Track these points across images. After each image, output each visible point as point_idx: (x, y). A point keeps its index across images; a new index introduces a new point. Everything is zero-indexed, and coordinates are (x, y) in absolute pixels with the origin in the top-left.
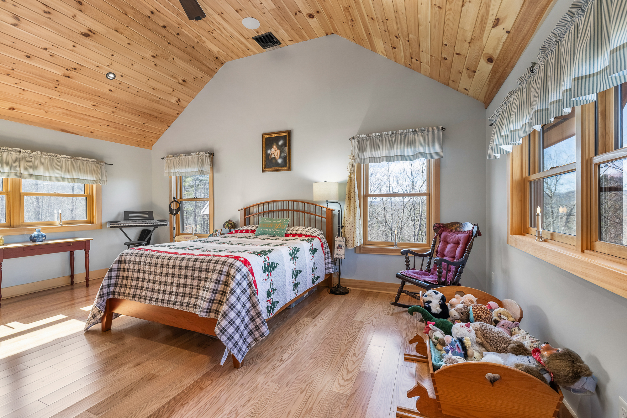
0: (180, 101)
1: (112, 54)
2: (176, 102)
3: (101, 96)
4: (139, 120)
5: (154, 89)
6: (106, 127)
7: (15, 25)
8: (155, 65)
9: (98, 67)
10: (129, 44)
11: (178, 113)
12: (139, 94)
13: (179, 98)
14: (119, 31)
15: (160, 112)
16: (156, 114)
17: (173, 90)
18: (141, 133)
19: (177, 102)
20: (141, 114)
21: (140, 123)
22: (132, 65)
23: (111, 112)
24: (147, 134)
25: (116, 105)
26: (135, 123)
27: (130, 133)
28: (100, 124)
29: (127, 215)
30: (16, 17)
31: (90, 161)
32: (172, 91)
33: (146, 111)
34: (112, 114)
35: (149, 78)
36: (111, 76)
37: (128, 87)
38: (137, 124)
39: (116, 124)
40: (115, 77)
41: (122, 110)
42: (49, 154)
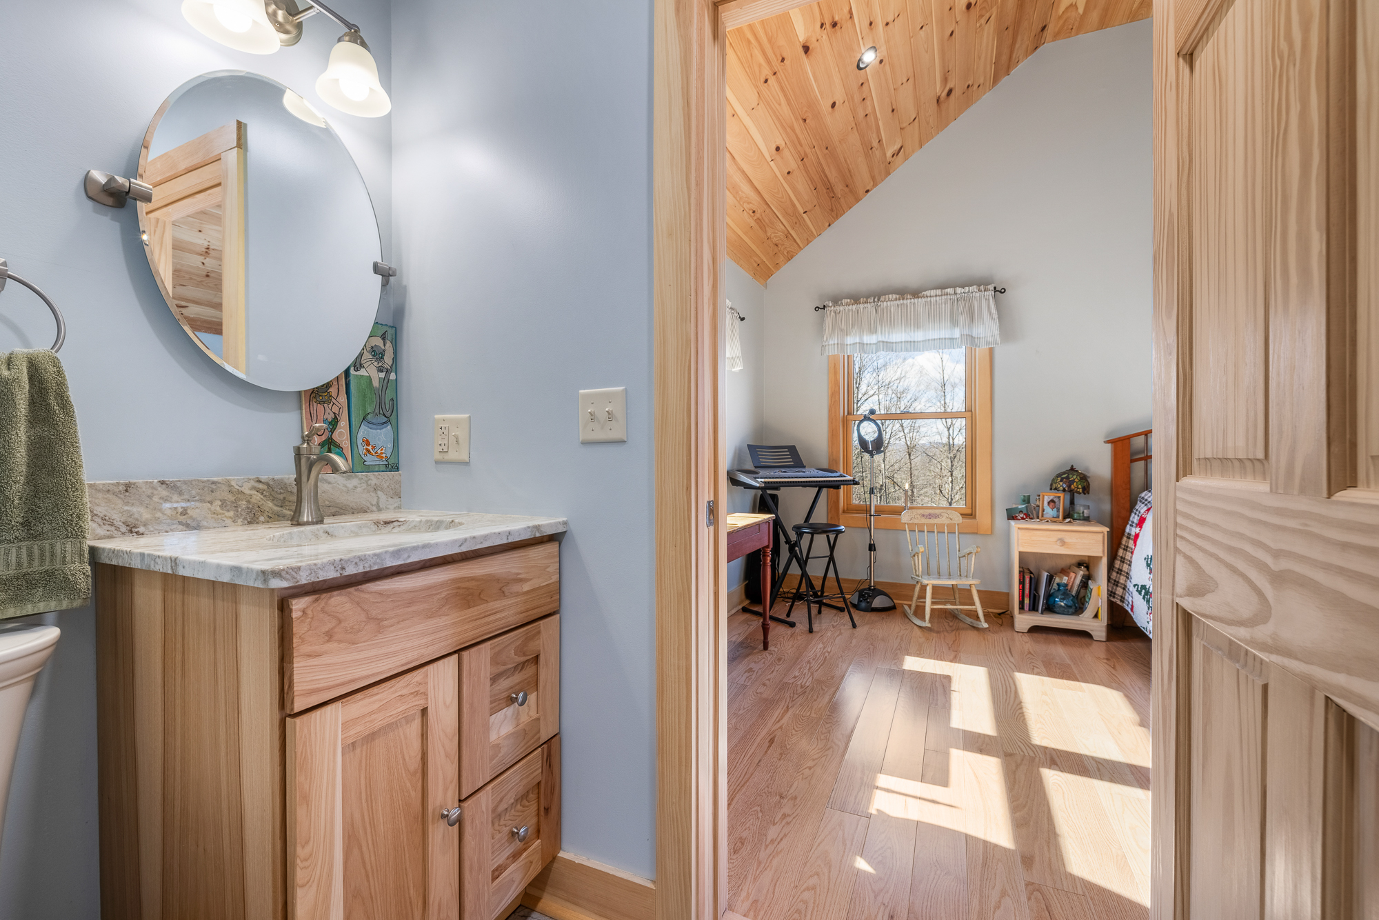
29: (755, 455)
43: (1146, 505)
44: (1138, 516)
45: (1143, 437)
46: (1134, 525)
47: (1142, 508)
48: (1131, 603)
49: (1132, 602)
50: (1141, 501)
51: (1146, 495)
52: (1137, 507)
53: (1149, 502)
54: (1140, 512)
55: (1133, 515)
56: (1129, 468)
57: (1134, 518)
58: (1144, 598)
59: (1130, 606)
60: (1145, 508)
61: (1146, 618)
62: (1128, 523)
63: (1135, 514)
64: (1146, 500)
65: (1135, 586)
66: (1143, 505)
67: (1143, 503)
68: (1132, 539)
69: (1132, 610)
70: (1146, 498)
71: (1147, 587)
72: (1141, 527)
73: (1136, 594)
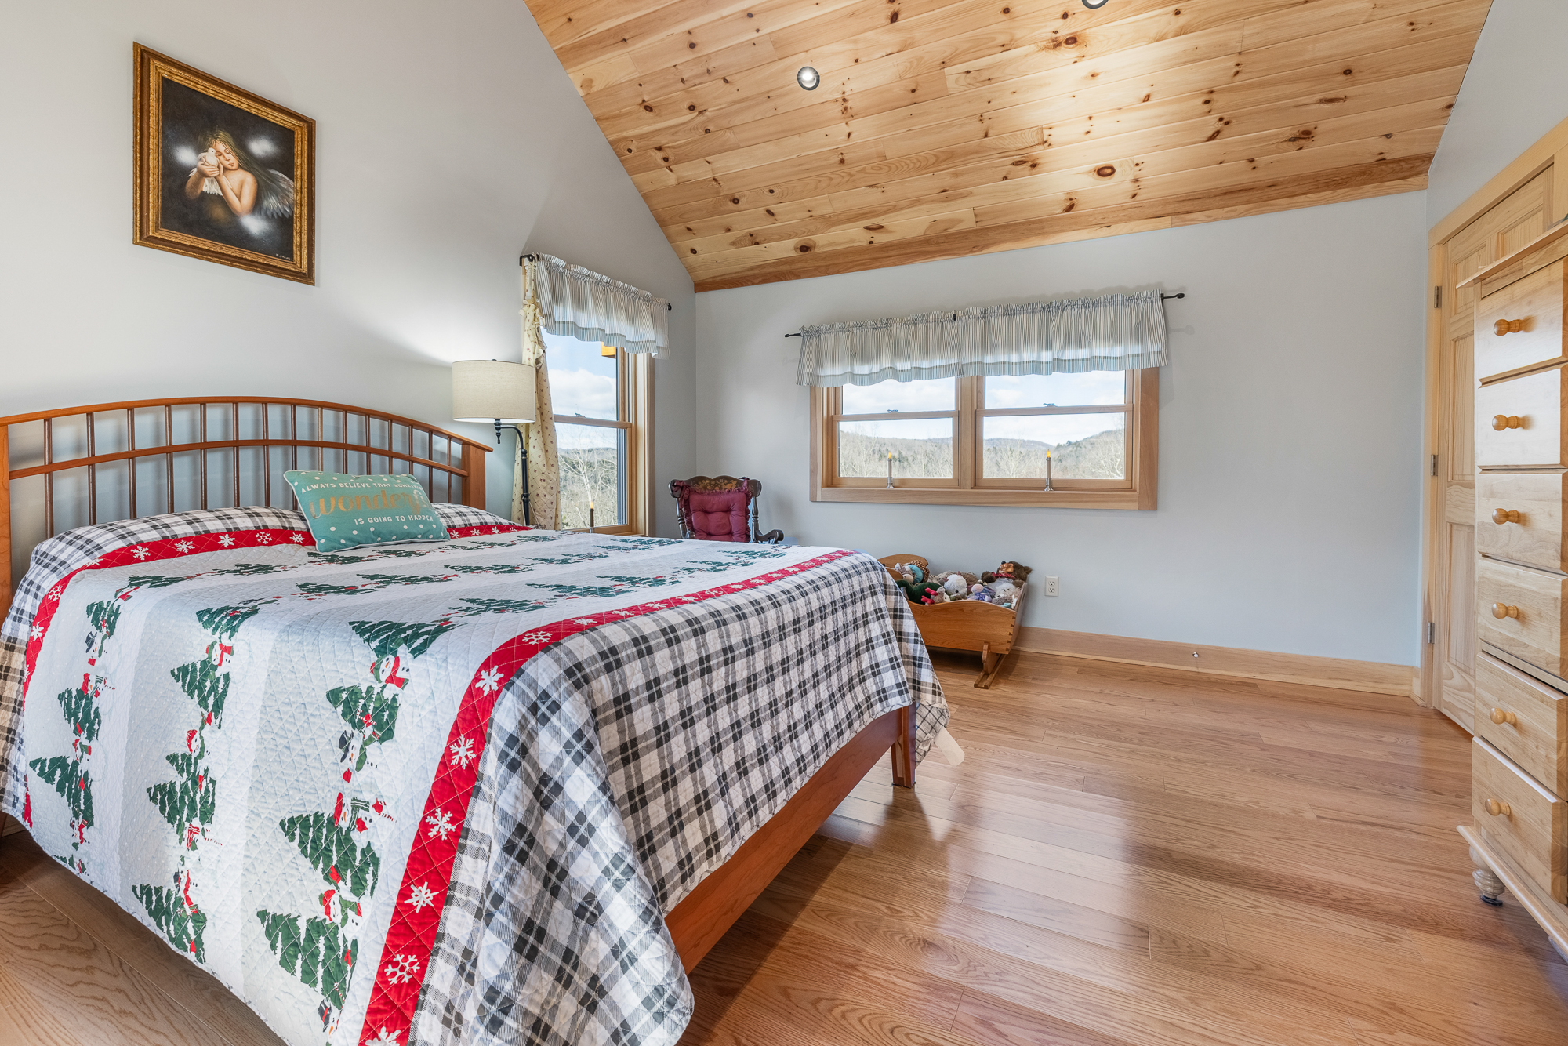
43: (54, 570)
44: (36, 596)
45: (40, 424)
46: (25, 617)
47: (45, 578)
48: (22, 800)
49: (27, 797)
50: (38, 562)
51: (52, 547)
52: (30, 576)
53: (62, 563)
54: (39, 588)
55: (20, 594)
56: (8, 490)
57: (23, 601)
58: (60, 789)
59: (20, 807)
60: (54, 579)
61: (68, 836)
62: (7, 614)
63: (27, 591)
64: (54, 559)
65: (33, 764)
66: (47, 571)
67: (46, 566)
68: (20, 650)
69: (27, 813)
70: (52, 553)
71: (70, 761)
72: (46, 625)
73: (37, 783)
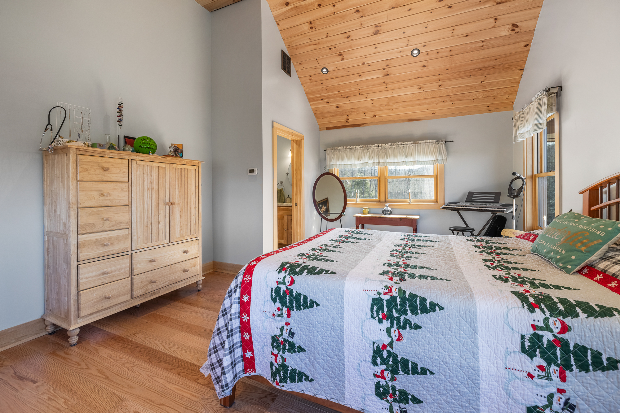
0: (517, 26)
1: (403, 32)
2: (510, 31)
3: (420, 77)
4: (474, 81)
5: (467, 36)
6: (443, 104)
7: (342, 59)
8: (450, 7)
9: (401, 52)
10: (410, 10)
11: (526, 43)
12: (453, 53)
13: (513, 22)
14: (394, 6)
15: (496, 58)
16: (492, 63)
17: (496, 19)
18: (486, 94)
19: (513, 30)
20: (470, 74)
21: (476, 84)
22: (426, 27)
23: (438, 87)
24: (495, 93)
25: (438, 77)
26: (471, 86)
27: (473, 100)
28: (436, 103)
29: (471, 197)
30: (341, 55)
31: (429, 143)
32: (494, 21)
33: (474, 67)
34: (440, 88)
35: (453, 28)
36: (416, 52)
37: (438, 53)
38: (472, 87)
39: (451, 96)
40: (418, 50)
41: (447, 79)
42: (396, 143)
